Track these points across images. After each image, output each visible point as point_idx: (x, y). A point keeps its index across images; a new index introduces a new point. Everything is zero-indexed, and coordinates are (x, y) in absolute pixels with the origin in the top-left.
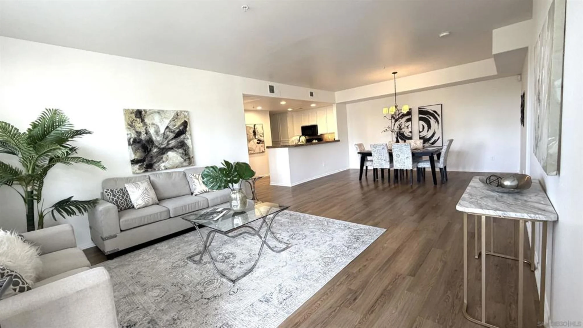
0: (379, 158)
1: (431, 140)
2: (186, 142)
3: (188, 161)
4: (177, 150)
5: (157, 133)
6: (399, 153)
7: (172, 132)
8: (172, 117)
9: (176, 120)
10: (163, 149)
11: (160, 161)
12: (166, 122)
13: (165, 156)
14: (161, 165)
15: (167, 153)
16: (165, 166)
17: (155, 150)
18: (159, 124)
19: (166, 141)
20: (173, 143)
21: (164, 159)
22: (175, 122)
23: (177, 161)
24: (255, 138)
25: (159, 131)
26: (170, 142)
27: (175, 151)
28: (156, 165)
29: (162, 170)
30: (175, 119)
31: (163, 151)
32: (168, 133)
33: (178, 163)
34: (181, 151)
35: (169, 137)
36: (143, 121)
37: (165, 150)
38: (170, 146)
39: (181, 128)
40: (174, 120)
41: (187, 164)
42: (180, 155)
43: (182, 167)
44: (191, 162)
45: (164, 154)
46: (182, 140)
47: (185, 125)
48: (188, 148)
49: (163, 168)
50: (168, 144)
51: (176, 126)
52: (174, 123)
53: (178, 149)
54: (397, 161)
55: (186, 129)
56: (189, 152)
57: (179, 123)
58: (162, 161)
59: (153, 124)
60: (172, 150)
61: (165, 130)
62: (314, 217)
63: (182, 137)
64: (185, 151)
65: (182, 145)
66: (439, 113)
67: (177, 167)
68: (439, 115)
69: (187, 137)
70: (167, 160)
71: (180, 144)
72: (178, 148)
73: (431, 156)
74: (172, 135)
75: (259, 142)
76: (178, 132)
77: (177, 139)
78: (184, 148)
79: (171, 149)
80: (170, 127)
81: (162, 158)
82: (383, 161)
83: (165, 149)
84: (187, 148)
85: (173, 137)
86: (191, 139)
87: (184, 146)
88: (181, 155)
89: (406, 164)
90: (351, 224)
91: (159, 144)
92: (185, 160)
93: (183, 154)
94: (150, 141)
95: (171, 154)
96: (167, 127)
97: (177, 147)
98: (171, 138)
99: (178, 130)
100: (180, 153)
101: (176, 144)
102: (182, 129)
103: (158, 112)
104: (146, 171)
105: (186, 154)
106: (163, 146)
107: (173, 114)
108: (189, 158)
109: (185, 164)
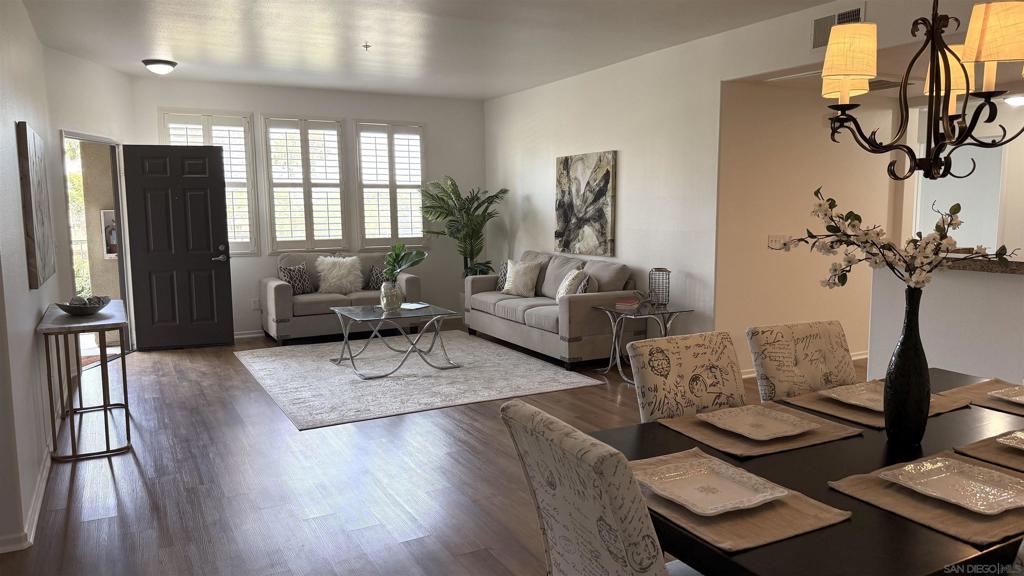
2: (605, 210)
3: (603, 247)
4: (595, 224)
5: (578, 191)
7: (591, 191)
8: (594, 165)
9: (598, 170)
10: (581, 219)
12: (587, 175)
13: (581, 231)
14: (577, 245)
15: (584, 227)
16: (579, 249)
17: (574, 221)
18: (581, 178)
19: (585, 207)
20: (591, 211)
21: (580, 237)
22: (596, 174)
23: (592, 244)
25: (580, 191)
26: (588, 209)
27: (592, 225)
28: (572, 244)
30: (596, 167)
31: (582, 222)
32: (588, 193)
33: (593, 248)
34: (597, 226)
35: (588, 201)
36: (568, 172)
38: (588, 216)
39: (601, 184)
40: (595, 170)
41: (602, 252)
42: (595, 233)
43: (596, 255)
44: (607, 249)
45: (580, 228)
46: (601, 206)
47: (607, 178)
48: (607, 221)
49: (578, 252)
50: (586, 213)
51: (597, 181)
52: (595, 176)
55: (607, 186)
57: (600, 174)
58: (577, 240)
59: (576, 179)
60: (589, 223)
61: (585, 187)
63: (601, 200)
64: (602, 227)
65: (600, 215)
67: (590, 254)
69: (607, 201)
70: (583, 238)
71: (598, 214)
72: (596, 221)
74: (591, 197)
76: (598, 191)
77: (595, 203)
78: (602, 221)
79: (588, 221)
80: (591, 183)
81: (578, 235)
84: (604, 222)
85: (592, 201)
87: (602, 218)
88: (597, 233)
91: (578, 211)
92: (601, 244)
93: (599, 231)
94: (571, 205)
95: (587, 229)
96: (588, 183)
97: (595, 218)
98: (590, 202)
99: (598, 188)
100: (597, 230)
101: (594, 213)
102: (603, 186)
103: (582, 158)
104: (563, 251)
105: (602, 233)
106: (581, 215)
107: (596, 159)
108: (605, 242)
109: (600, 250)
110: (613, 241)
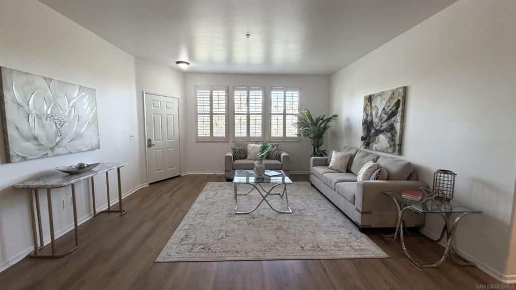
2: (395, 125)
4: (387, 134)
7: (386, 114)
12: (384, 104)
13: (377, 138)
14: (374, 145)
15: (379, 135)
17: (373, 131)
18: (379, 106)
19: (381, 123)
20: (385, 125)
25: (378, 113)
28: (371, 144)
30: (390, 99)
32: (383, 114)
33: (385, 148)
36: (371, 104)
37: (378, 132)
42: (387, 139)
43: (387, 153)
44: (396, 150)
46: (393, 122)
47: (398, 105)
48: (396, 132)
49: (375, 149)
50: (381, 126)
51: (390, 107)
52: (389, 104)
55: (397, 110)
56: (396, 137)
57: (393, 103)
58: (375, 142)
59: (376, 107)
61: (382, 111)
63: (393, 119)
67: (383, 152)
69: (397, 119)
70: (378, 142)
74: (385, 117)
77: (388, 121)
78: (393, 132)
79: (382, 131)
80: (386, 108)
91: (376, 126)
92: (390, 146)
93: (390, 138)
94: (372, 122)
95: (381, 137)
97: (387, 130)
98: (385, 120)
99: (391, 112)
101: (387, 127)
102: (394, 110)
103: (380, 95)
105: (392, 139)
106: (378, 128)
107: (390, 93)
108: (394, 145)
109: (390, 150)
110: (400, 145)
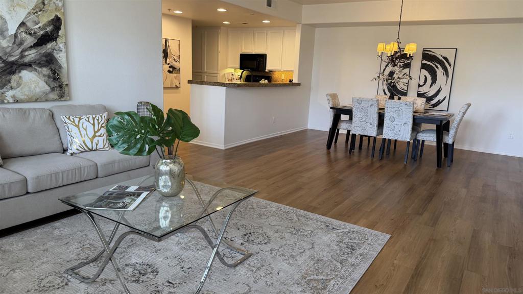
0: (362, 119)
1: (433, 100)
2: (56, 56)
3: (57, 92)
4: (40, 69)
6: (395, 116)
7: (30, 34)
8: (32, 5)
9: (39, 13)
10: (13, 63)
11: (5, 85)
12: (21, 15)
13: (14, 78)
14: (7, 93)
15: (20, 72)
16: (13, 97)
18: (7, 17)
19: (20, 50)
20: (32, 55)
21: (13, 83)
22: (37, 17)
23: (38, 90)
24: (166, 63)
25: (7, 30)
26: (26, 53)
27: (36, 70)
29: (8, 103)
30: (37, 10)
32: (24, 35)
33: (41, 94)
34: (45, 71)
35: (25, 44)
37: (15, 67)
38: (27, 60)
39: (49, 29)
40: (37, 13)
41: (56, 97)
42: (43, 79)
43: (47, 101)
44: (64, 93)
45: (14, 73)
46: (50, 51)
47: (57, 24)
48: (60, 67)
49: (11, 101)
50: (22, 56)
51: (40, 25)
52: (36, 19)
53: (41, 67)
54: (389, 127)
55: (58, 32)
56: (61, 75)
57: (45, 18)
58: (8, 87)
60: (30, 69)
61: (18, 28)
62: (275, 205)
63: (50, 46)
64: (54, 72)
65: (49, 61)
66: (452, 61)
67: (36, 101)
68: (450, 65)
69: (60, 47)
70: (19, 85)
71: (44, 59)
72: (41, 65)
73: (439, 124)
74: (30, 41)
75: (171, 69)
76: (42, 35)
77: (39, 48)
78: (53, 67)
79: (28, 65)
80: (28, 24)
81: (9, 81)
82: (368, 124)
83: (16, 65)
84: (57, 67)
85: (32, 45)
86: (67, 52)
87: (53, 63)
88: (46, 78)
89: (401, 133)
90: (336, 222)
91: (6, 54)
92: (53, 89)
93: (49, 77)
95: (26, 75)
96: (23, 24)
97: (39, 63)
98: (29, 46)
99: (42, 32)
100: (44, 76)
101: (37, 58)
102: (51, 32)
105: (55, 78)
106: (12, 59)
108: (60, 87)
109: (53, 96)
